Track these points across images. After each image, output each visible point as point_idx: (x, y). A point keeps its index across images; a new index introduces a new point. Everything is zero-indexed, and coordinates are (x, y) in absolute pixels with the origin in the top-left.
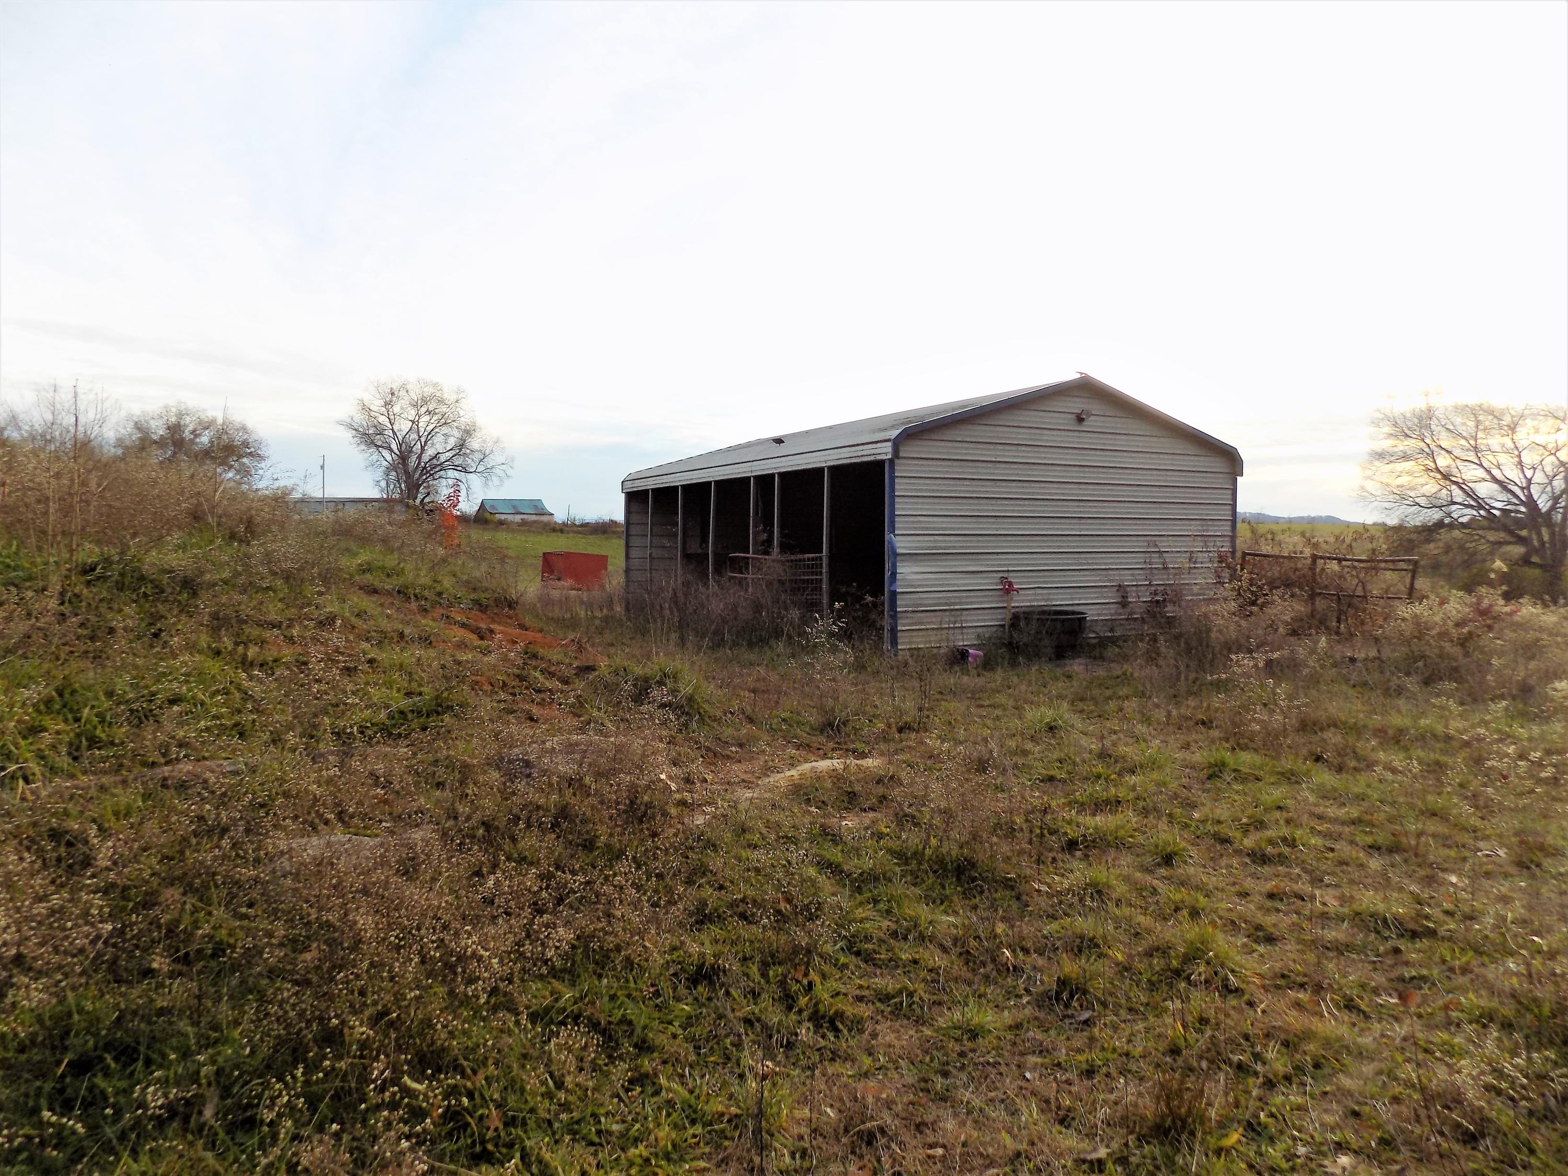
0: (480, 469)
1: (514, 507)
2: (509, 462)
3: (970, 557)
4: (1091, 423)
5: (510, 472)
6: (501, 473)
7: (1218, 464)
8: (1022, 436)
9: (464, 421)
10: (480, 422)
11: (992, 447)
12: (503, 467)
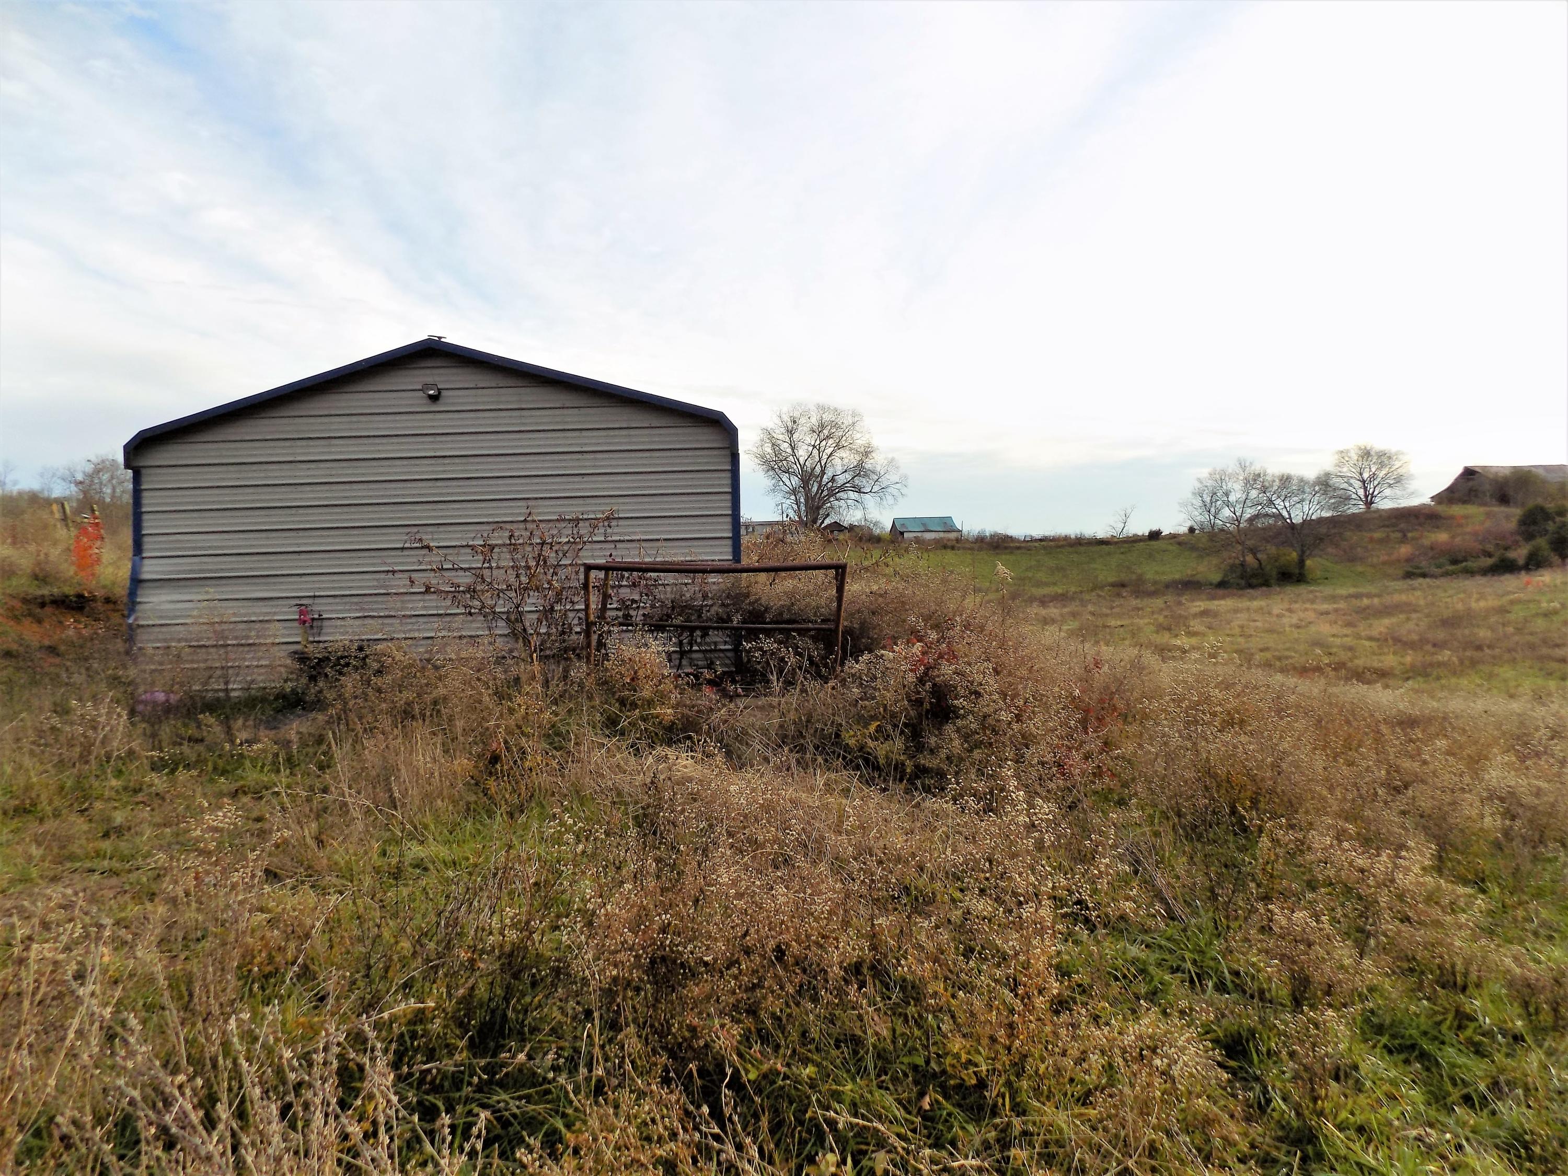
0: (876, 488)
1: (924, 525)
2: (903, 481)
3: (249, 581)
4: (451, 400)
5: (904, 491)
6: (895, 492)
7: (705, 437)
8: (338, 427)
9: (860, 441)
10: (875, 443)
11: (288, 444)
12: (898, 486)
